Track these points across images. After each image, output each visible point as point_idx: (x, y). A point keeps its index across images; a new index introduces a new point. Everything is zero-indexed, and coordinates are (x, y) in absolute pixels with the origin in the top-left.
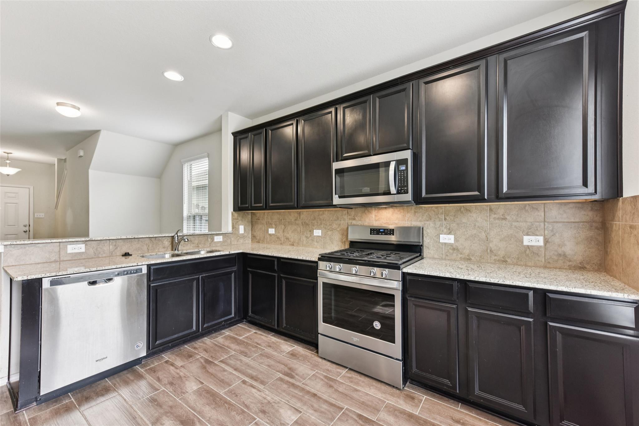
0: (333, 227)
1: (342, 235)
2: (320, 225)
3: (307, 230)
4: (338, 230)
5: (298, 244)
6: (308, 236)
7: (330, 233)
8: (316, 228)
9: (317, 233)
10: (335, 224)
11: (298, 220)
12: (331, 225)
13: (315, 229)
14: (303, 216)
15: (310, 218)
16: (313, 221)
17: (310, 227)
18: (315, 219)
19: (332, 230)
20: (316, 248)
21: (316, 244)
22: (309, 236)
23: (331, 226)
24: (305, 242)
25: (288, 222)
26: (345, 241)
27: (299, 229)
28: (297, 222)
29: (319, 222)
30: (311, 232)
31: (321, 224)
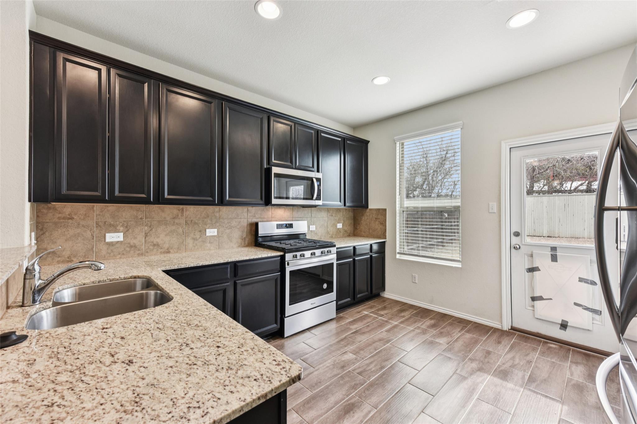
0: (232, 225)
1: (242, 232)
2: (215, 223)
3: (195, 230)
4: (239, 227)
5: (179, 249)
6: (196, 238)
7: (228, 231)
8: (210, 227)
9: (211, 232)
10: (234, 222)
11: (179, 219)
12: (230, 222)
13: (208, 229)
14: (188, 213)
15: (201, 215)
16: (206, 220)
17: (200, 226)
18: (208, 217)
19: (231, 228)
20: (210, 249)
21: (209, 245)
22: (198, 237)
23: (230, 224)
24: (191, 245)
25: (159, 222)
26: (245, 238)
27: (180, 230)
28: (177, 221)
29: (214, 221)
30: (203, 232)
31: (217, 222)
